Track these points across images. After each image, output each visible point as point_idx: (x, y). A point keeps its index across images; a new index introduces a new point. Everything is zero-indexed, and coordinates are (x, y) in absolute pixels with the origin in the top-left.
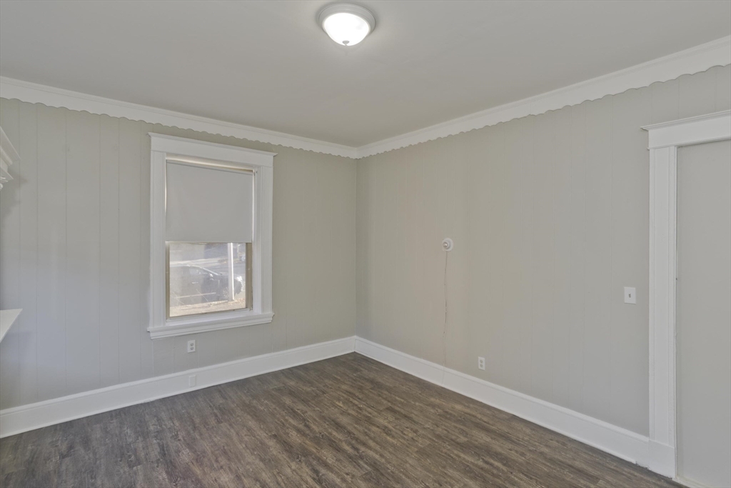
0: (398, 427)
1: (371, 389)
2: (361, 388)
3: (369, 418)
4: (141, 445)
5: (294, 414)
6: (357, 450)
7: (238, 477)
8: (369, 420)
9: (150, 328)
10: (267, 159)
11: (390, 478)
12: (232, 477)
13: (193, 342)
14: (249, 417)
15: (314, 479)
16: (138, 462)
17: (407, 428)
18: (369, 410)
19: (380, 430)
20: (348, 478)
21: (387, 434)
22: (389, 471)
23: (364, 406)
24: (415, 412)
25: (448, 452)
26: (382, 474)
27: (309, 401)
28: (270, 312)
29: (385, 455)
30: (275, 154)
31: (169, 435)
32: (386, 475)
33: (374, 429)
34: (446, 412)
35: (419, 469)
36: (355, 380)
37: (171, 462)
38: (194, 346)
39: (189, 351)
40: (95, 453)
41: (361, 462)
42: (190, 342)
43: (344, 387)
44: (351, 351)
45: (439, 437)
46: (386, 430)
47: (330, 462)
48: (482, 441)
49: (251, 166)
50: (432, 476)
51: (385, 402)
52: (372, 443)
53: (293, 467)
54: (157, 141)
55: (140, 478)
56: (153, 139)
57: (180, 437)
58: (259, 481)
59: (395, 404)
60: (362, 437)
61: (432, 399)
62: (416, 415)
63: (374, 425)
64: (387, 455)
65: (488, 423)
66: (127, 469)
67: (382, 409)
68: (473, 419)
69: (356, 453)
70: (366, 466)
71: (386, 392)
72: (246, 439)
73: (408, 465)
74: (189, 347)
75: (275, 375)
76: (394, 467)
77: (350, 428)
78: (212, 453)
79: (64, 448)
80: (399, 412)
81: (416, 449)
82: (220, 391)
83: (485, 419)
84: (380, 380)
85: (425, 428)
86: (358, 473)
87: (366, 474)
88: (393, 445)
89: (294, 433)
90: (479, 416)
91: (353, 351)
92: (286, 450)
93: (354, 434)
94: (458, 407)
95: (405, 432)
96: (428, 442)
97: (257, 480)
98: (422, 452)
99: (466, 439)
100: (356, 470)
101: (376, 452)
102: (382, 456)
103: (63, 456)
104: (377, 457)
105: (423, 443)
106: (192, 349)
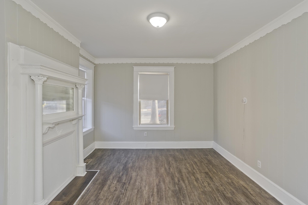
0: (203, 180)
1: (206, 163)
2: (201, 162)
3: (194, 173)
4: (123, 159)
5: (169, 163)
6: (179, 181)
7: (137, 175)
8: (193, 174)
9: (134, 126)
10: (172, 69)
11: (182, 195)
12: (136, 174)
13: (146, 133)
14: (154, 160)
15: (157, 184)
16: (120, 163)
17: (207, 182)
18: (197, 170)
19: (194, 178)
20: (167, 189)
21: (196, 181)
22: (184, 192)
23: (196, 169)
24: (216, 177)
25: (216, 197)
26: (180, 193)
27: (178, 161)
28: (173, 126)
29: (188, 187)
30: (175, 67)
31: (131, 159)
32: (181, 194)
33: (193, 177)
34: (233, 183)
35: (196, 197)
36: (202, 159)
37: (126, 165)
38: (146, 134)
39: (145, 135)
40: (113, 158)
41: (177, 186)
42: (145, 133)
43: (195, 160)
44: (211, 148)
45: (218, 190)
46: (197, 180)
47: (166, 182)
48: (238, 200)
49: (168, 72)
50: (199, 201)
51: (207, 169)
52: (187, 182)
53: (154, 179)
54: (136, 68)
55: (117, 166)
56: (134, 68)
57: (133, 160)
58: (142, 178)
59: (210, 172)
60: (185, 178)
61: (231, 175)
62: (216, 179)
63: (194, 176)
64: (189, 187)
65: (252, 195)
66: (116, 163)
67: (203, 171)
68: (245, 190)
69: (178, 183)
70: (177, 188)
71: (211, 166)
72: (148, 166)
73: (193, 194)
74: (145, 134)
75: (174, 150)
76: (187, 192)
77: (183, 174)
78: (137, 167)
79: (109, 154)
80: (209, 175)
81: (202, 190)
82: (153, 151)
83: (252, 192)
84: (213, 161)
85: (215, 184)
86: (172, 188)
87: (175, 190)
88: (194, 186)
89: (163, 169)
90: (250, 190)
91: (212, 148)
92: (156, 173)
93: (183, 176)
94: (242, 183)
95: (204, 183)
96: (211, 190)
97: (141, 178)
98: (204, 193)
99: (231, 196)
100: (172, 187)
101: (185, 185)
102: (186, 187)
103: (108, 156)
104: (184, 186)
105: (208, 189)
106: (146, 135)
